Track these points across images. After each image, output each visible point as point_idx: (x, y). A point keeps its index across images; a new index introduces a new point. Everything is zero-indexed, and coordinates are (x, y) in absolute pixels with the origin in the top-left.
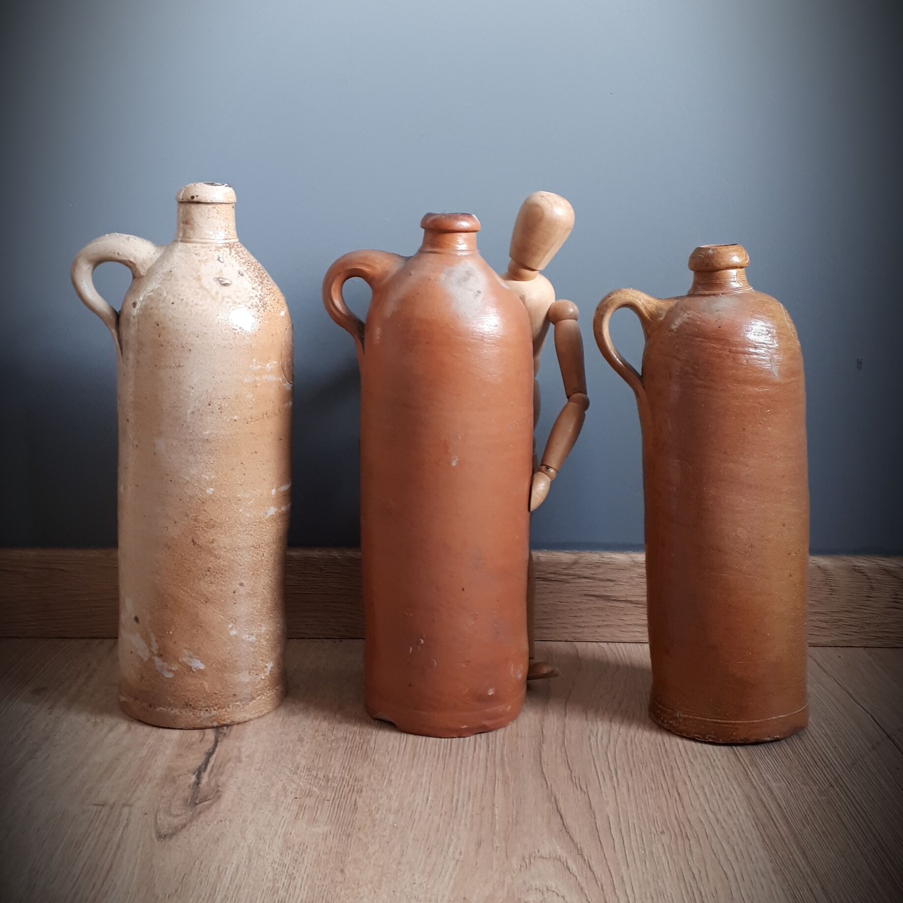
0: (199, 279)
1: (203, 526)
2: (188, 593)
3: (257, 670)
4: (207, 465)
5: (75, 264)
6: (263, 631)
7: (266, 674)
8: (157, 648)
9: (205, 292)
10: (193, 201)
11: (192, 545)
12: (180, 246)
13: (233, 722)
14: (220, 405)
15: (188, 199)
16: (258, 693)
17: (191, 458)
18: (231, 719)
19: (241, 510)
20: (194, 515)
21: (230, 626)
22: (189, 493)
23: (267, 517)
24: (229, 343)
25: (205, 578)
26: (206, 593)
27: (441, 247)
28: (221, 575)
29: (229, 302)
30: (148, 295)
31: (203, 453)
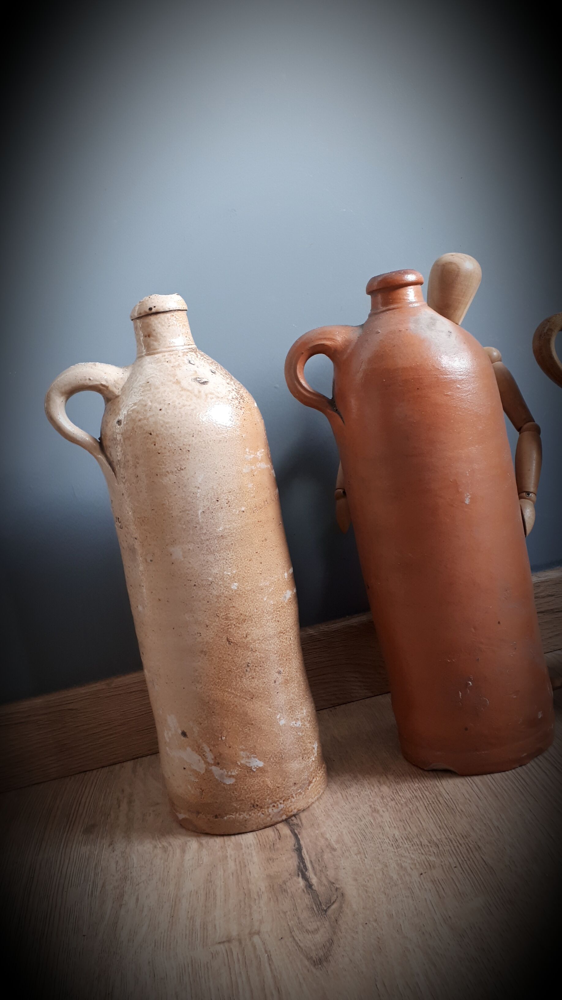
0: (178, 382)
1: (234, 623)
2: (233, 693)
3: (308, 753)
4: (227, 561)
5: (48, 400)
6: (305, 714)
7: (315, 755)
8: (213, 757)
9: (188, 393)
10: (152, 313)
11: (228, 645)
12: (148, 359)
13: (299, 810)
14: (227, 499)
15: (145, 312)
16: (313, 776)
17: (211, 558)
18: (297, 808)
19: (265, 599)
20: (224, 614)
21: (278, 717)
22: (215, 593)
23: (286, 601)
24: (223, 436)
25: (246, 675)
26: (250, 690)
27: (397, 303)
28: (260, 668)
29: (213, 398)
30: (131, 409)
31: (220, 551)
